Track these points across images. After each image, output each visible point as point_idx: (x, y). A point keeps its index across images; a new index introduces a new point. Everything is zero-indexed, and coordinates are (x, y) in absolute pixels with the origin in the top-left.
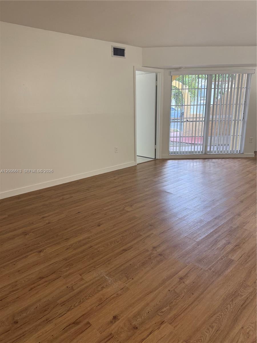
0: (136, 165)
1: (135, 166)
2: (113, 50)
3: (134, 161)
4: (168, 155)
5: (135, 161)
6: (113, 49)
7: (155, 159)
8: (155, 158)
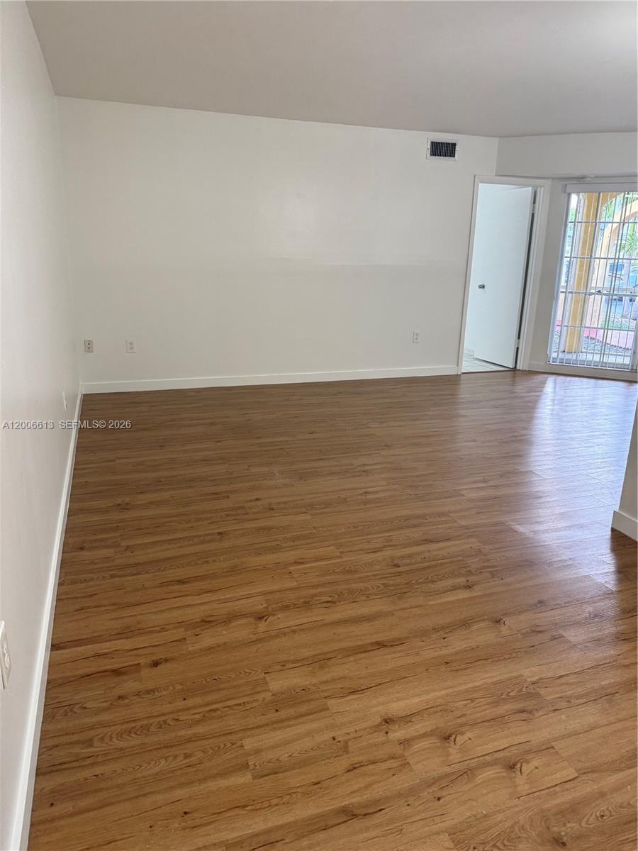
0: (459, 373)
1: (457, 375)
2: (429, 147)
3: (455, 366)
4: (544, 363)
5: (458, 365)
6: (429, 143)
7: (515, 369)
8: (516, 367)
